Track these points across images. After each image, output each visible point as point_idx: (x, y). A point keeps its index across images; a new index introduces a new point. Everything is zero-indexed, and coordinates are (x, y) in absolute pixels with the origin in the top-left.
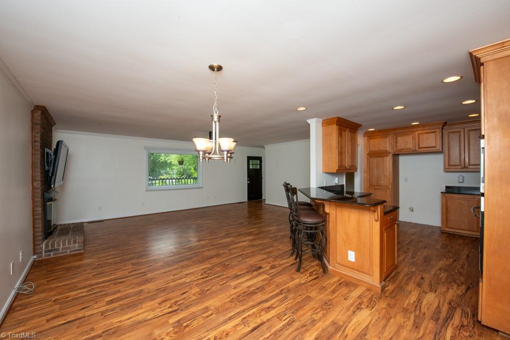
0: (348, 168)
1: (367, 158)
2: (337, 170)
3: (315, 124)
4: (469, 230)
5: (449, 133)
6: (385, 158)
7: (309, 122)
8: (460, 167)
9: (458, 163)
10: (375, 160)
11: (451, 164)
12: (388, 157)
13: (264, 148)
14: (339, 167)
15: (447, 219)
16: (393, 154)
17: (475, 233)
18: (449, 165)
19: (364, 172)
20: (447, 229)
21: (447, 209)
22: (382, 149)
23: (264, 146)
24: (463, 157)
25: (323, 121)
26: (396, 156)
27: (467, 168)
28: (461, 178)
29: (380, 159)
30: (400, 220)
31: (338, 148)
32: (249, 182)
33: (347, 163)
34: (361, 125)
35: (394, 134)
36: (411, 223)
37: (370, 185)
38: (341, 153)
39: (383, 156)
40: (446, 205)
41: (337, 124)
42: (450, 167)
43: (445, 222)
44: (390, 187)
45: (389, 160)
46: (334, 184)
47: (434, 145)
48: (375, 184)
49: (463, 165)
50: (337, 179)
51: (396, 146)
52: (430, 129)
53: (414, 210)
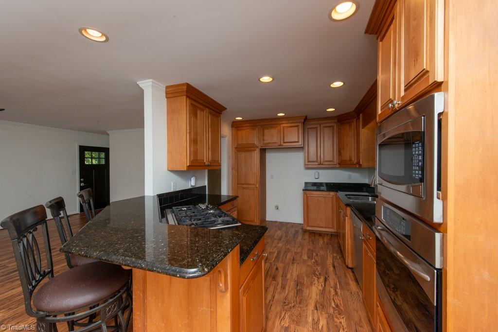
0: (206, 164)
1: (235, 153)
2: (189, 167)
3: (151, 90)
4: (325, 228)
5: (308, 128)
6: (253, 153)
7: (141, 86)
8: (317, 163)
9: (315, 160)
10: (243, 155)
11: (310, 160)
12: (255, 152)
13: (108, 135)
14: (191, 162)
15: (308, 217)
16: (260, 149)
17: (330, 230)
18: (309, 162)
19: (232, 169)
20: (308, 228)
21: (308, 207)
22: (250, 142)
23: (108, 132)
24: (319, 153)
25: (167, 87)
26: (263, 151)
27: (322, 164)
28: (317, 174)
29: (248, 154)
30: (267, 219)
31: (190, 132)
32: (82, 184)
33: (206, 156)
34: (226, 109)
35: (261, 126)
36: (276, 222)
37: (238, 184)
38: (194, 141)
39: (251, 151)
40: (307, 203)
41: (187, 97)
42: (310, 163)
43: (306, 220)
44: (258, 186)
45: (256, 155)
46: (190, 187)
47: (297, 140)
48: (243, 183)
49: (319, 161)
50: (193, 180)
51: (263, 140)
52: (293, 123)
53: (280, 208)
